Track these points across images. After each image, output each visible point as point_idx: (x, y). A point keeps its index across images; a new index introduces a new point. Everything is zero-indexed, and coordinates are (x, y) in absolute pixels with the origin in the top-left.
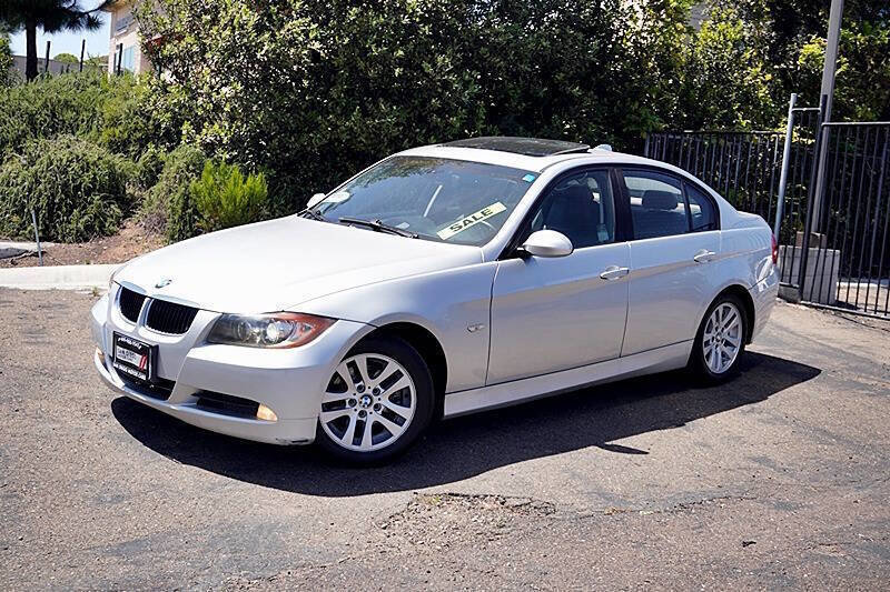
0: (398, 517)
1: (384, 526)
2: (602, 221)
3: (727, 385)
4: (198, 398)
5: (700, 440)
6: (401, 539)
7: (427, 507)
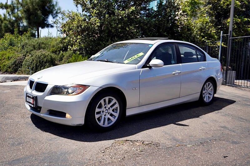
0: (108, 148)
1: (103, 152)
2: (172, 58)
3: (210, 106)
4: (49, 112)
5: (204, 122)
6: (108, 156)
7: (118, 145)
